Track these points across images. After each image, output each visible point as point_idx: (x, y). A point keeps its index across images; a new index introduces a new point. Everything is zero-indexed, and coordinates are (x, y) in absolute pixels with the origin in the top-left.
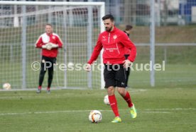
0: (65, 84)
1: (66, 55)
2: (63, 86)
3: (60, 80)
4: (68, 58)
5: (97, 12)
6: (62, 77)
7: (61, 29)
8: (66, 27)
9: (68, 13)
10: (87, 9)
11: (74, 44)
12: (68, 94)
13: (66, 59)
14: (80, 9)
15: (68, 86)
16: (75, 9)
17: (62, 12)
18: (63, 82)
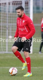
0: (7, 49)
1: (7, 31)
2: (6, 51)
3: (4, 47)
4: (9, 33)
5: (28, 3)
6: (5, 46)
7: (5, 14)
8: (8, 13)
9: (9, 4)
10: (21, 2)
11: (13, 24)
12: (8, 56)
13: (7, 34)
14: (17, 2)
15: (9, 51)
16: (14, 2)
17: (6, 3)
18: (5, 48)
